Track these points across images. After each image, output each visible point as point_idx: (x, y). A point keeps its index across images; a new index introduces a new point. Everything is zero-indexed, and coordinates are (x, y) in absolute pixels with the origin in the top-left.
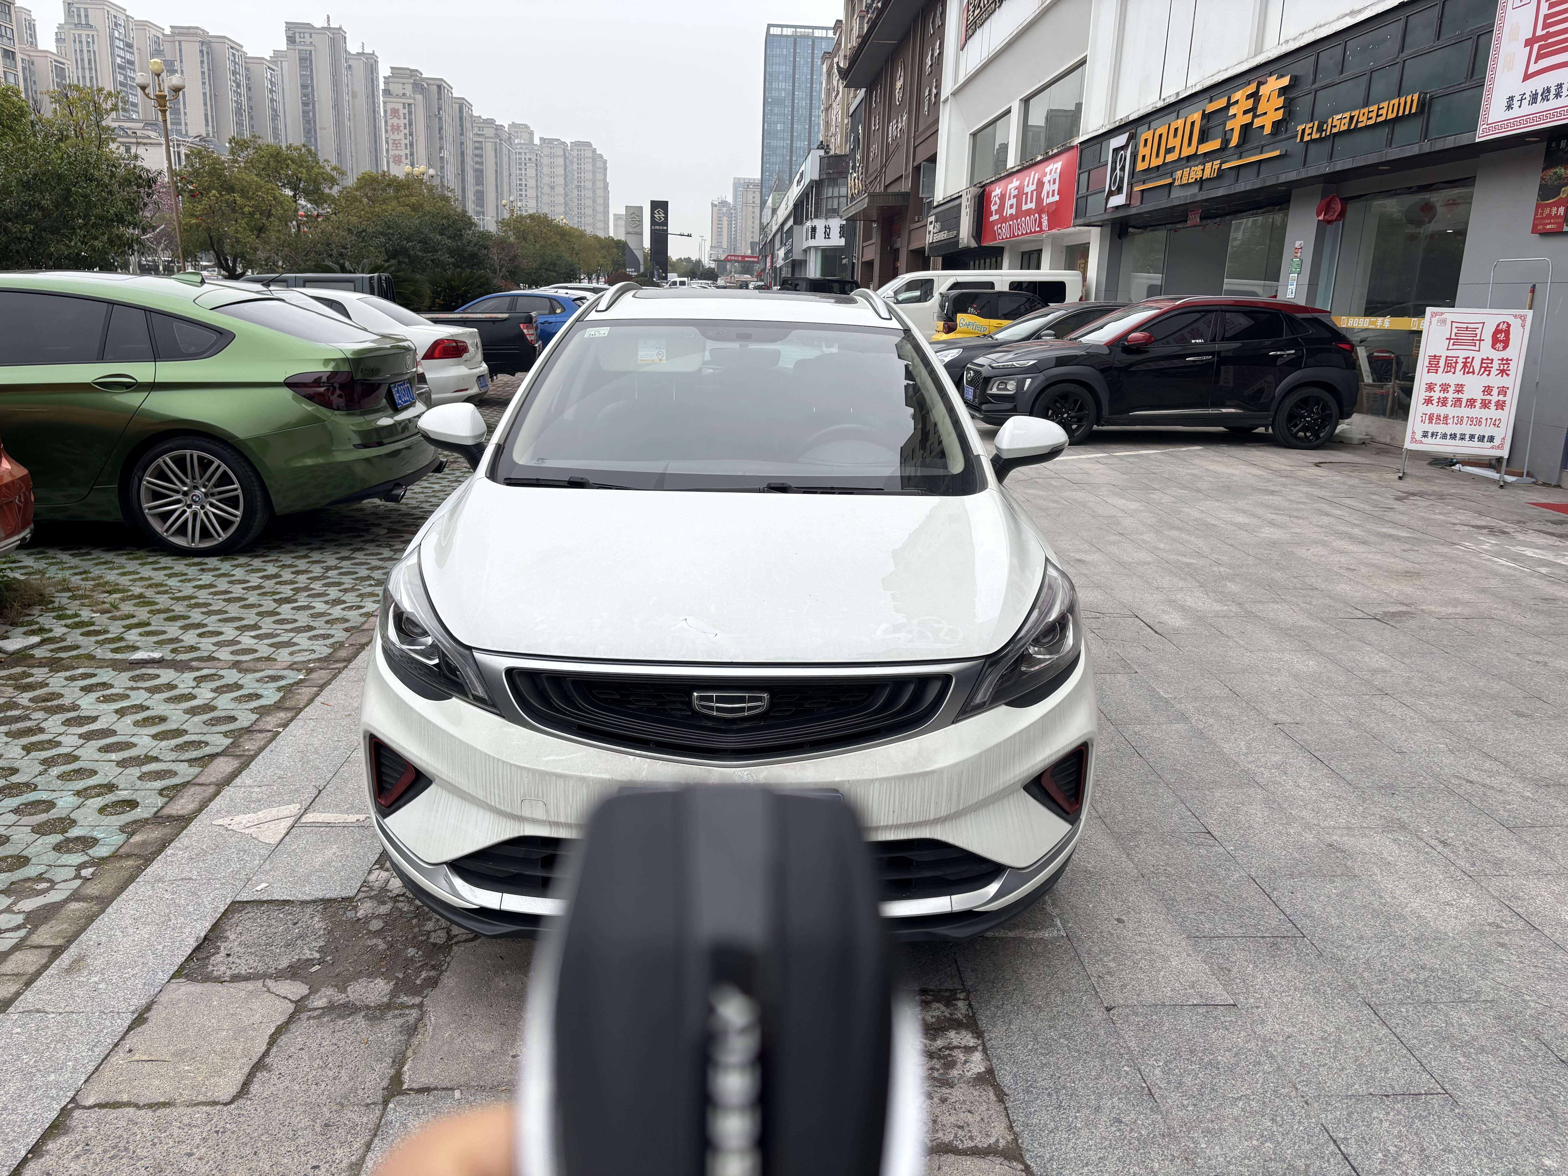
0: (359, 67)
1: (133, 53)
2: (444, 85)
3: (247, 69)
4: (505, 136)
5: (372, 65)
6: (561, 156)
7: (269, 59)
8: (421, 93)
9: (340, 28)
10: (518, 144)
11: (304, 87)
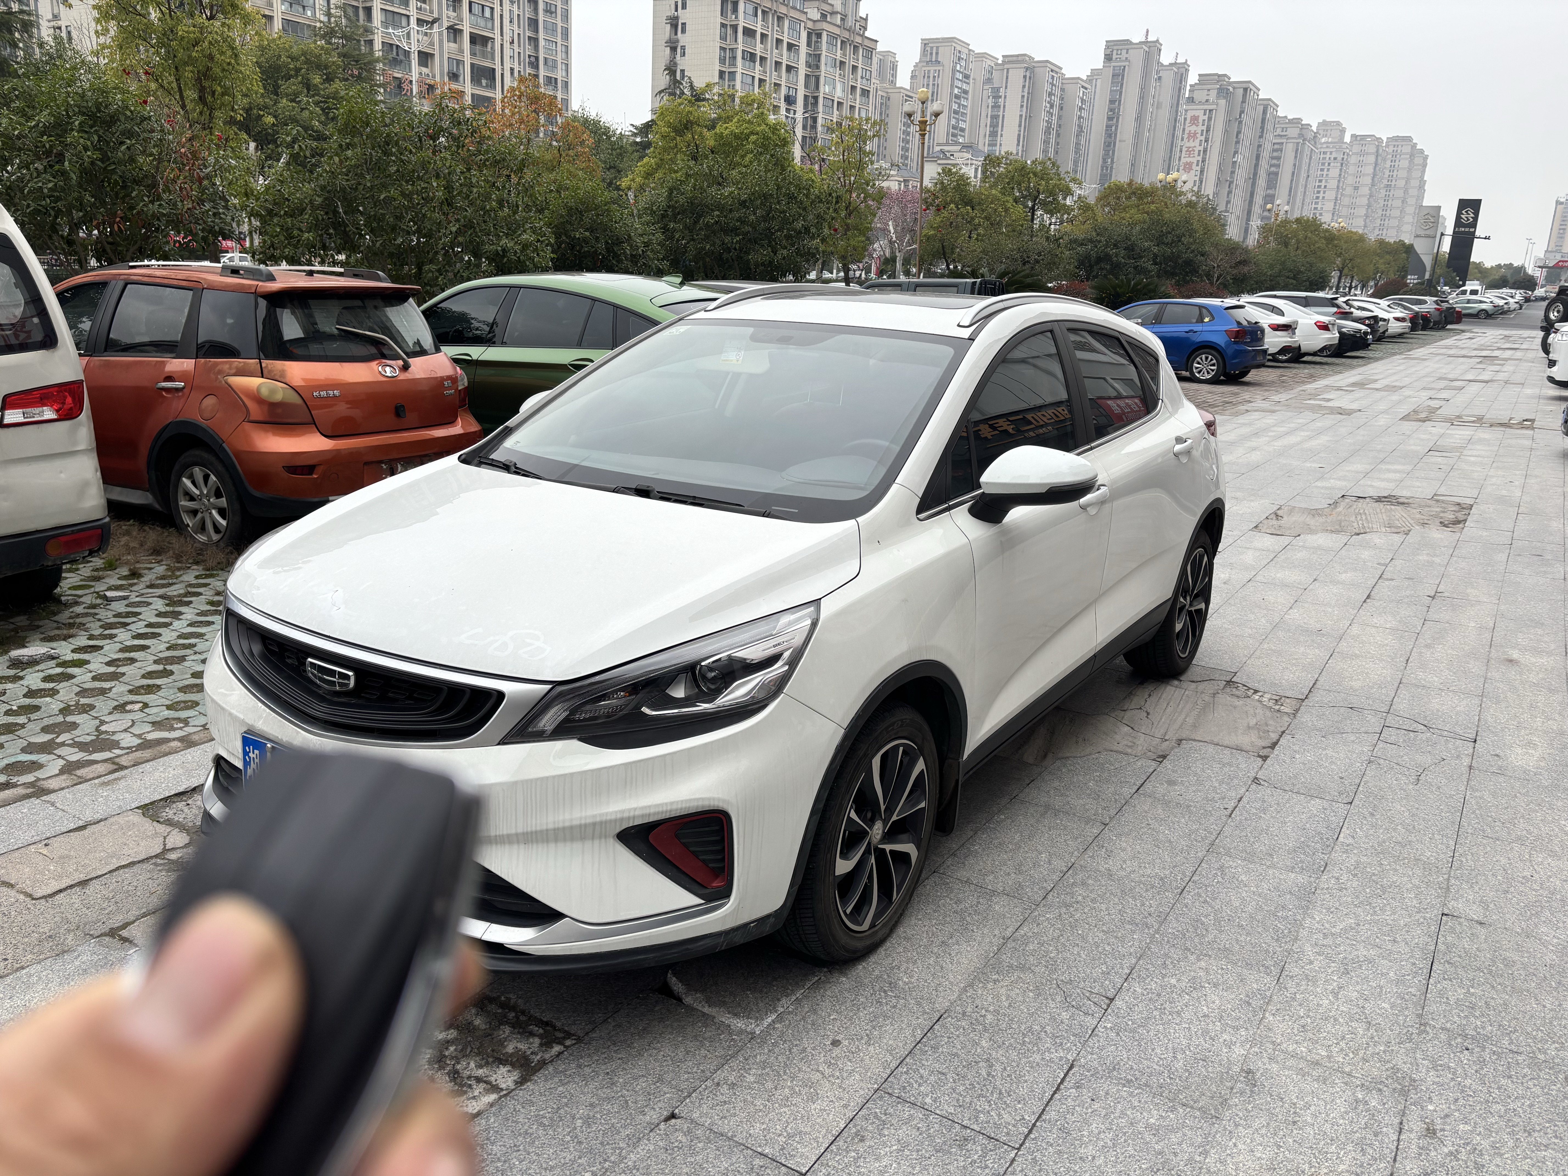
0: (1168, 78)
1: (968, 84)
2: (1251, 87)
3: (1063, 90)
4: (1310, 136)
5: (1182, 74)
6: (1373, 154)
7: (1085, 78)
8: (1225, 98)
9: (1158, 41)
10: (1324, 143)
11: (1112, 102)
